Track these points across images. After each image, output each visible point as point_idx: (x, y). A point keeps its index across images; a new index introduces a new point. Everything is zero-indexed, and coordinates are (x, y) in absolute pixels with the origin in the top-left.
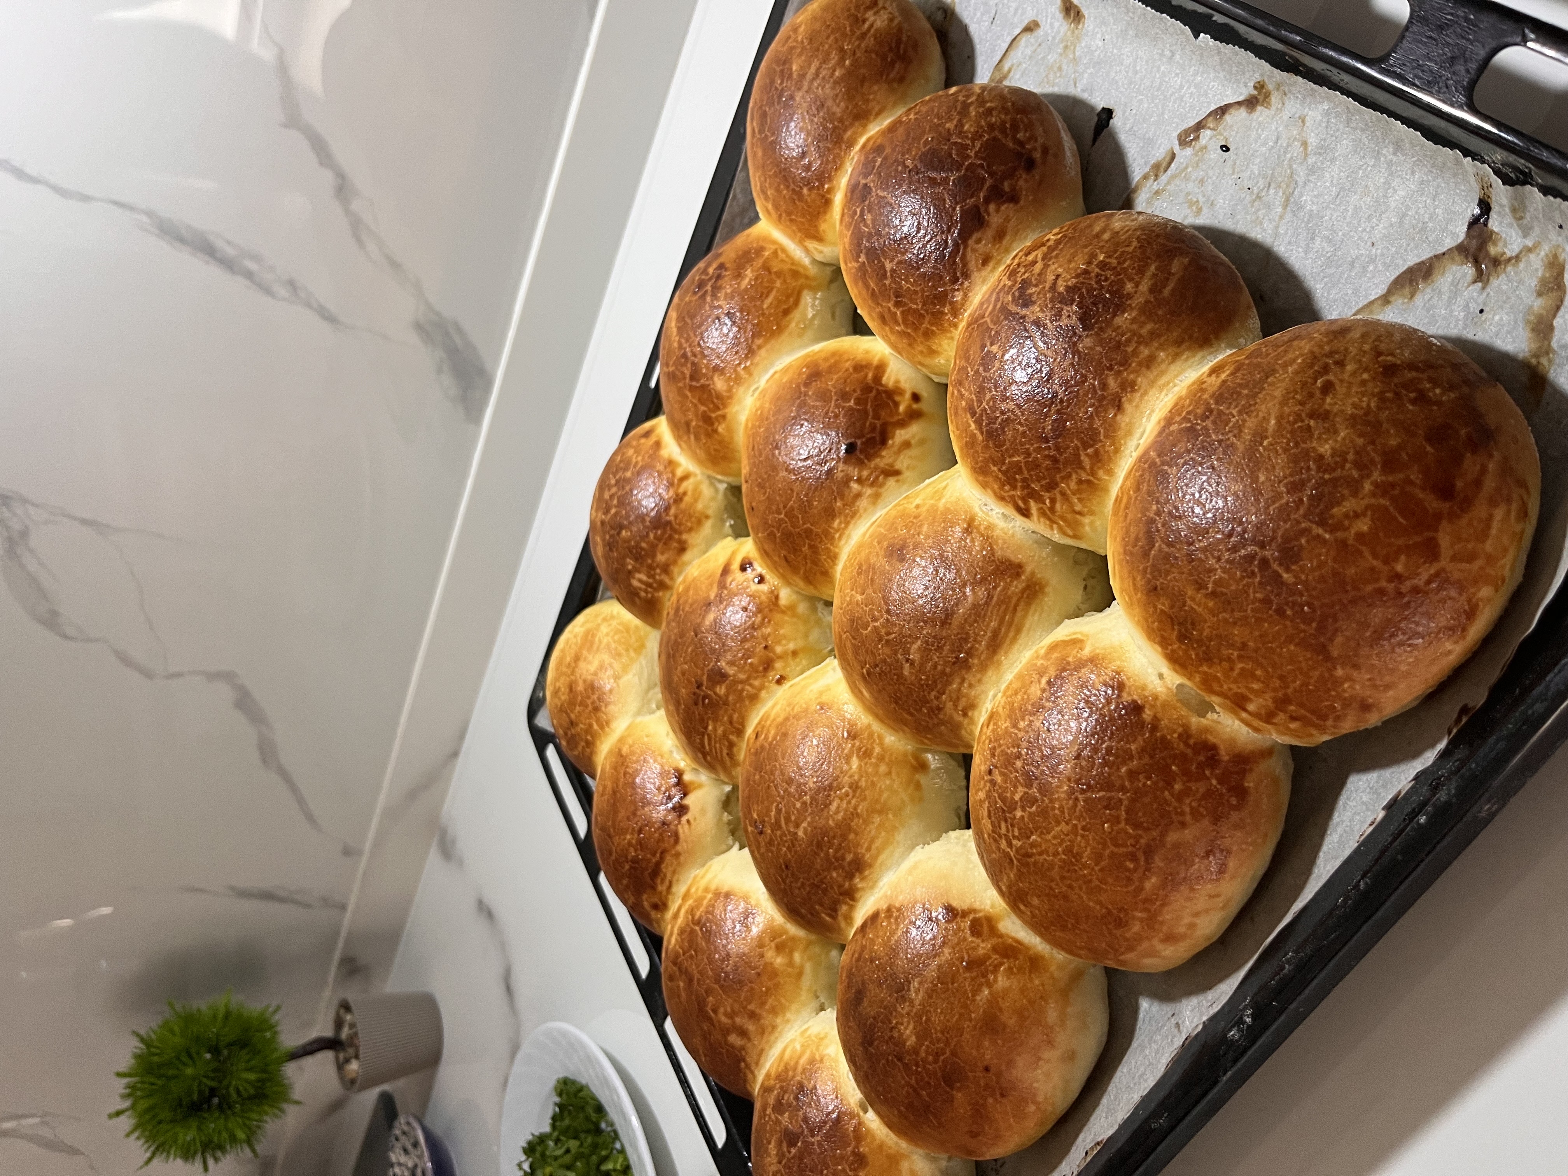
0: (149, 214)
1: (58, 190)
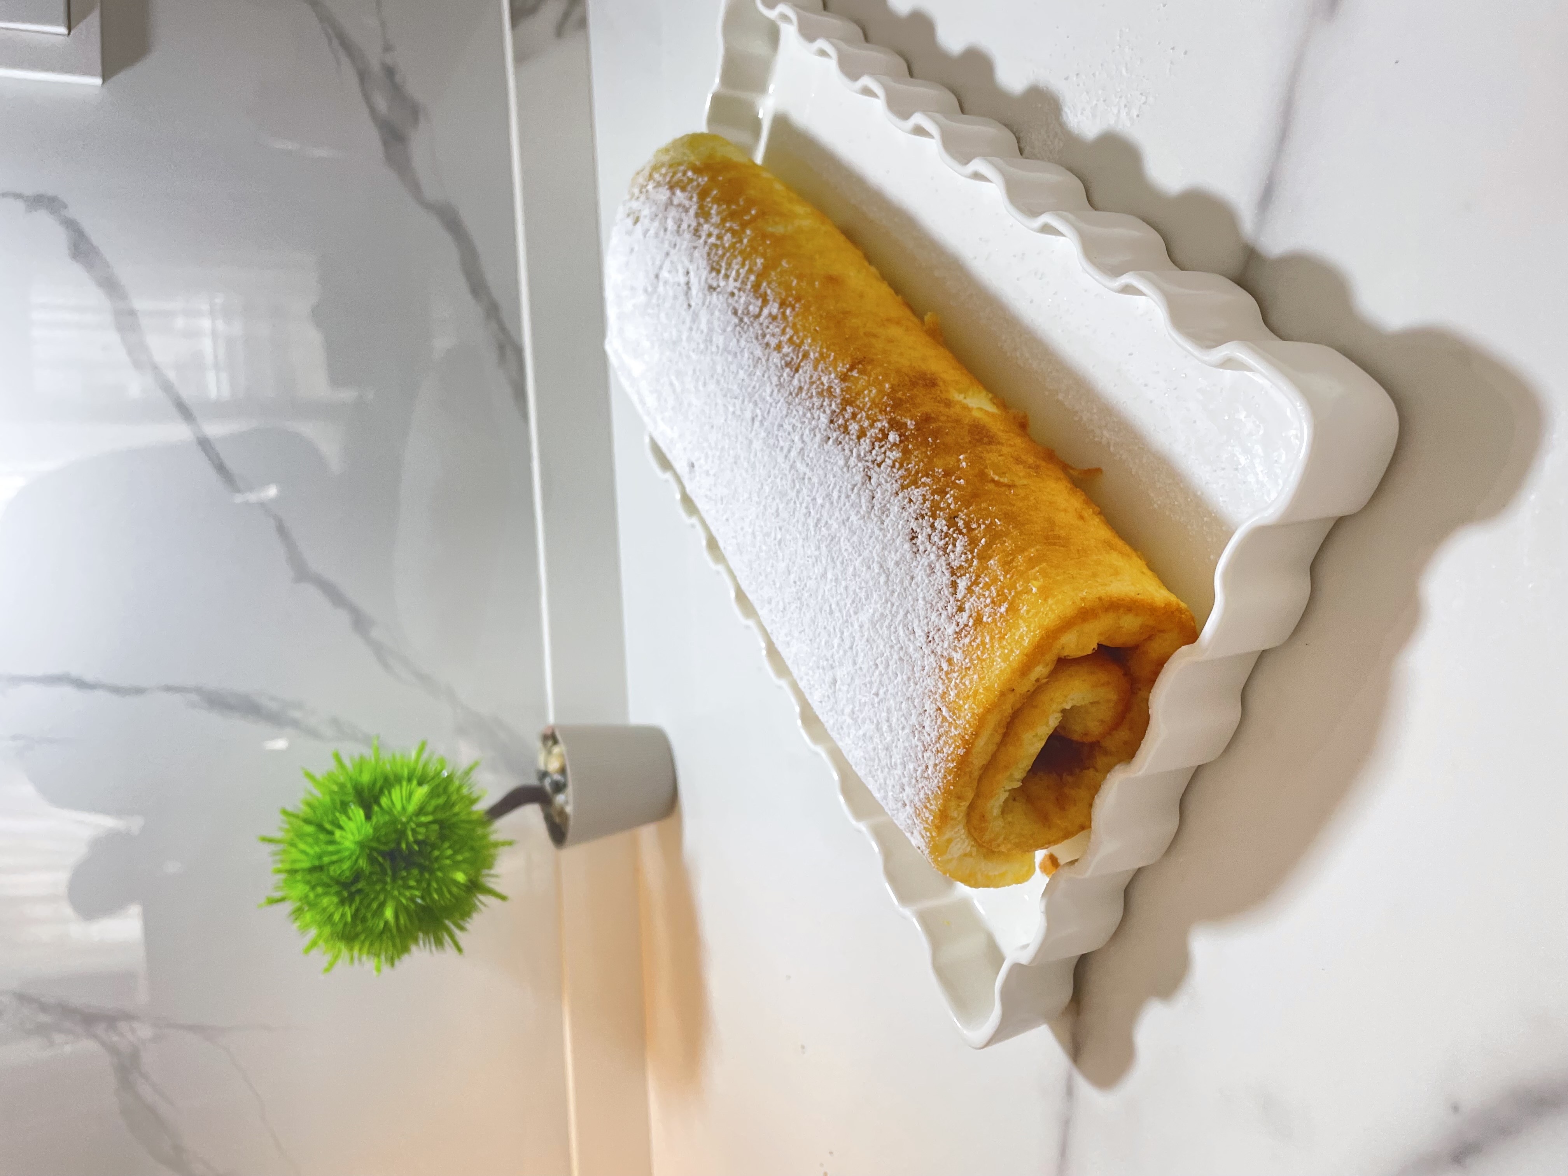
0: (198, 690)
1: (116, 690)
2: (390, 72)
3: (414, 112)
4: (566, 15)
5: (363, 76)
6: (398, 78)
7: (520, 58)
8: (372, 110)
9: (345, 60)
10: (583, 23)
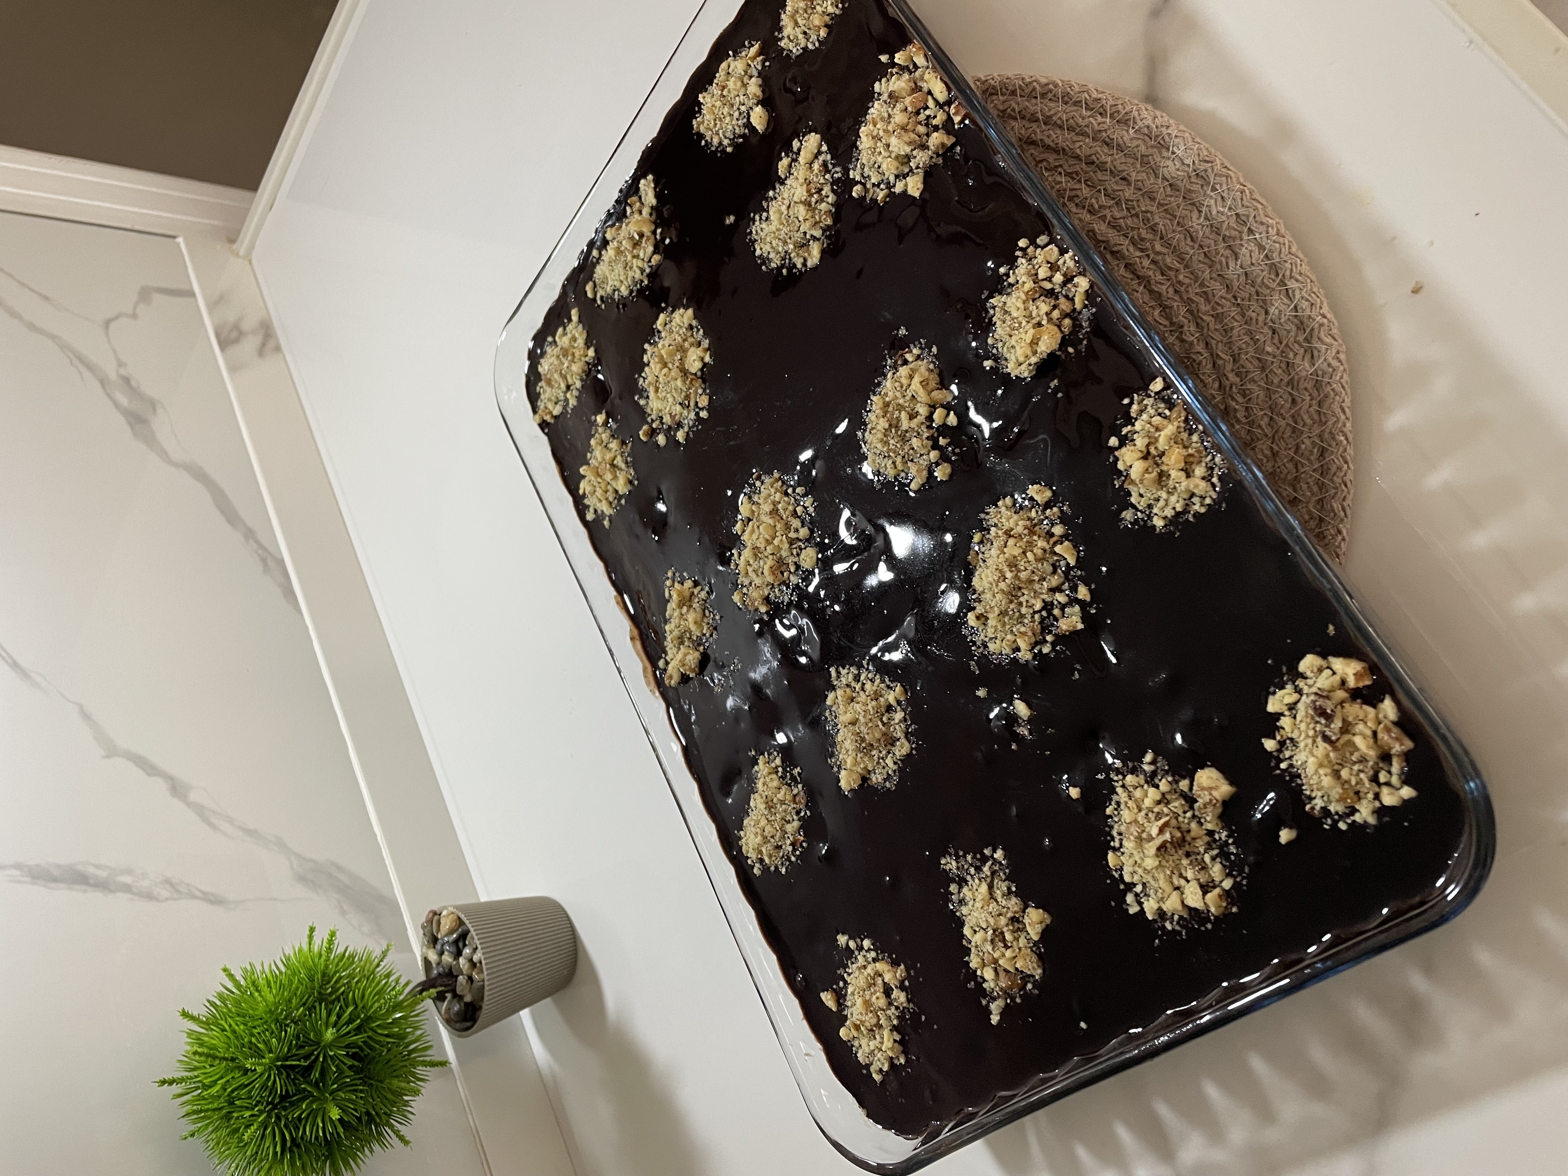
2: (127, 380)
3: (153, 404)
4: (263, 344)
5: (103, 382)
6: (134, 383)
7: (233, 369)
8: (116, 404)
9: (86, 374)
10: (278, 349)
